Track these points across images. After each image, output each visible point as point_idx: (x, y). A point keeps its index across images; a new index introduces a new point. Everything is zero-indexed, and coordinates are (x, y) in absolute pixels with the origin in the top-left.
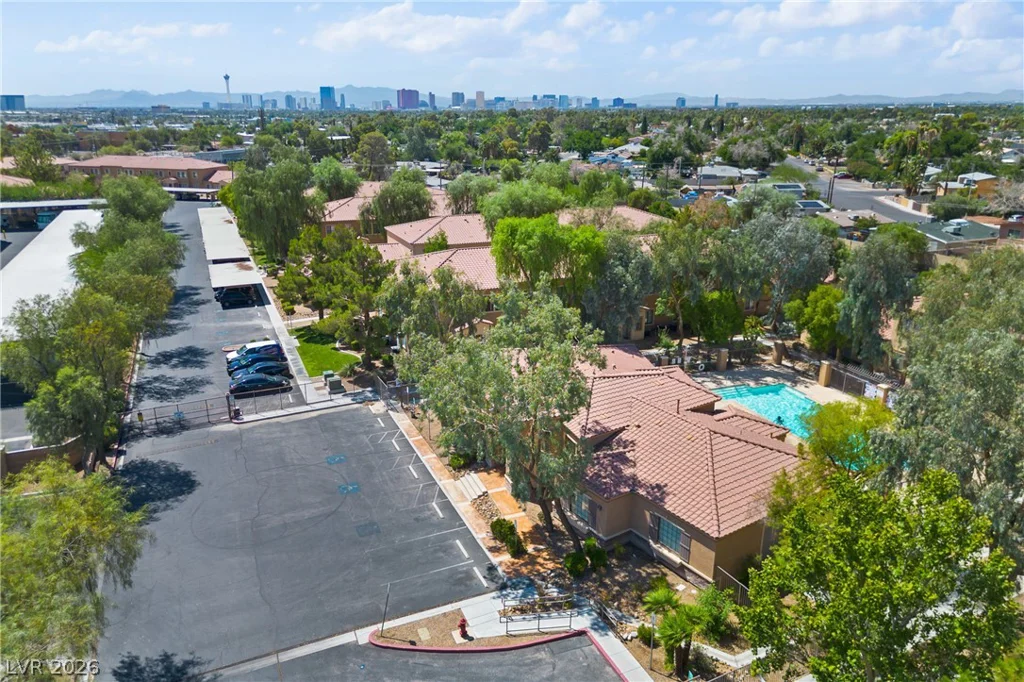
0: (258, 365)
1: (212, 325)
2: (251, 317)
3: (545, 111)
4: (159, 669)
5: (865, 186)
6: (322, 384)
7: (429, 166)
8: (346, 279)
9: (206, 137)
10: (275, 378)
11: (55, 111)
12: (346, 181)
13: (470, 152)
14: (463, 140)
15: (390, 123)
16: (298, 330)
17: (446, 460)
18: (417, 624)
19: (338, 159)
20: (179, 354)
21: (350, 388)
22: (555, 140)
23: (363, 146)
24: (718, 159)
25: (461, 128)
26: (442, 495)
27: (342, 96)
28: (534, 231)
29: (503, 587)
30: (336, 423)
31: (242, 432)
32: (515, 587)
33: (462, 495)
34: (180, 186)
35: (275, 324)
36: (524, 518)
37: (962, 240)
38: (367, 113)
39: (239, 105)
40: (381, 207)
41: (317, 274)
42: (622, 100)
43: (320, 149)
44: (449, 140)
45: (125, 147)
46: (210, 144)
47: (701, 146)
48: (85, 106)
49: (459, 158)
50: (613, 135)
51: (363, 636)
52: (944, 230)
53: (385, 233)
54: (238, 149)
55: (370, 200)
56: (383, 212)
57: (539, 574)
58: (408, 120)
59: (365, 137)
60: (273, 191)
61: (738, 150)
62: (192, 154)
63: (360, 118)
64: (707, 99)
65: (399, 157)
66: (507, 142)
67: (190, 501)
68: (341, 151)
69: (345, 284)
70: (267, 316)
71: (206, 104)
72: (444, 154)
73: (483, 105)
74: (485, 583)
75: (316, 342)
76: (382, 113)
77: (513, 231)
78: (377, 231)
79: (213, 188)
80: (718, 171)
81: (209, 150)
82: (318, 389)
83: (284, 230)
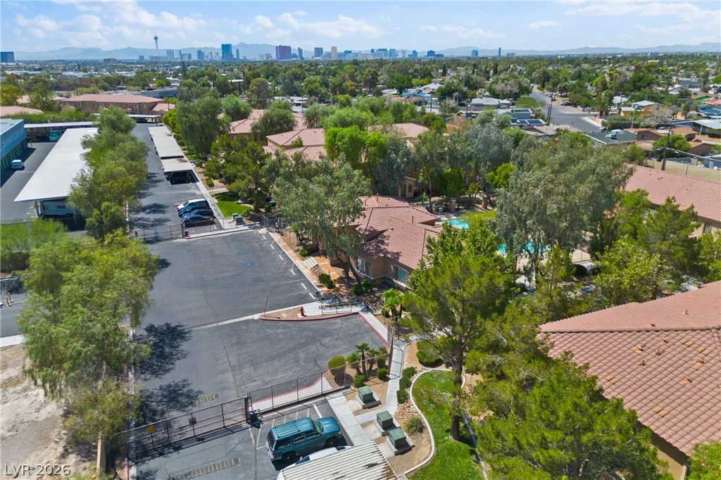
0: (196, 211)
1: (166, 193)
2: (188, 189)
3: (377, 61)
4: (165, 328)
5: (579, 110)
6: (231, 220)
7: (296, 99)
8: (244, 162)
9: (145, 81)
10: (206, 217)
11: (36, 62)
12: (243, 109)
13: (323, 90)
14: (319, 82)
15: (270, 70)
16: (216, 195)
17: (298, 253)
18: (282, 312)
19: (236, 95)
20: (150, 207)
21: (247, 222)
22: (382, 81)
23: (253, 87)
24: (487, 93)
25: (318, 73)
26: (295, 266)
27: (237, 50)
28: (346, 134)
29: (323, 299)
30: (241, 238)
31: (190, 242)
32: (328, 299)
33: (306, 267)
34: (134, 114)
35: (202, 191)
36: (335, 274)
37: (616, 142)
38: (255, 63)
39: (165, 58)
40: (264, 124)
41: (227, 161)
42: (434, 52)
43: (225, 89)
44: (310, 82)
45: (92, 88)
46: (149, 86)
47: (477, 85)
48: (56, 58)
49: (316, 94)
50: (422, 78)
51: (256, 317)
52: (606, 136)
53: (267, 140)
54: (168, 89)
55: (258, 121)
56: (265, 127)
57: (340, 294)
58: (283, 67)
59: (254, 81)
60: (200, 115)
61: (499, 87)
62: (137, 92)
63: (250, 67)
64: (494, 51)
65: (276, 94)
66: (349, 83)
67: (167, 271)
68: (238, 89)
69: (244, 165)
70: (198, 188)
71: (141, 57)
72: (306, 91)
73: (336, 56)
74: (314, 298)
75: (228, 200)
76: (266, 63)
77: (335, 135)
78: (262, 139)
79: (155, 114)
80: (484, 101)
81: (148, 90)
82: (230, 223)
83: (206, 138)
